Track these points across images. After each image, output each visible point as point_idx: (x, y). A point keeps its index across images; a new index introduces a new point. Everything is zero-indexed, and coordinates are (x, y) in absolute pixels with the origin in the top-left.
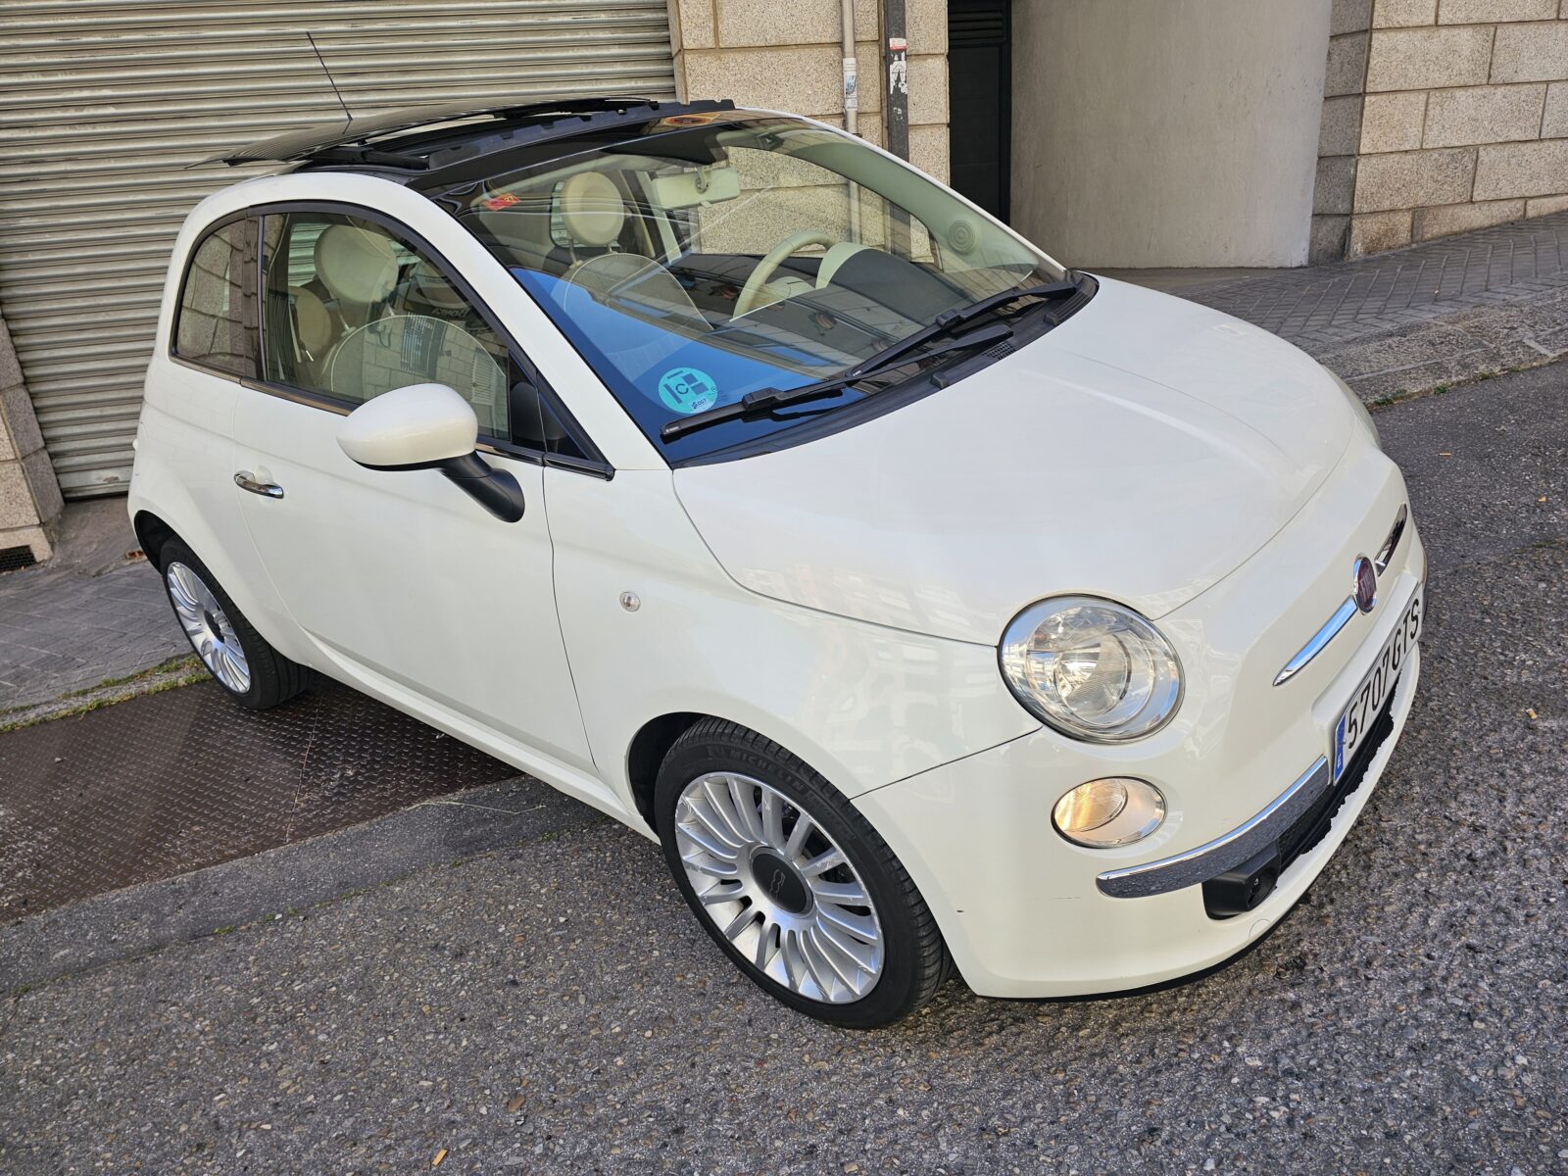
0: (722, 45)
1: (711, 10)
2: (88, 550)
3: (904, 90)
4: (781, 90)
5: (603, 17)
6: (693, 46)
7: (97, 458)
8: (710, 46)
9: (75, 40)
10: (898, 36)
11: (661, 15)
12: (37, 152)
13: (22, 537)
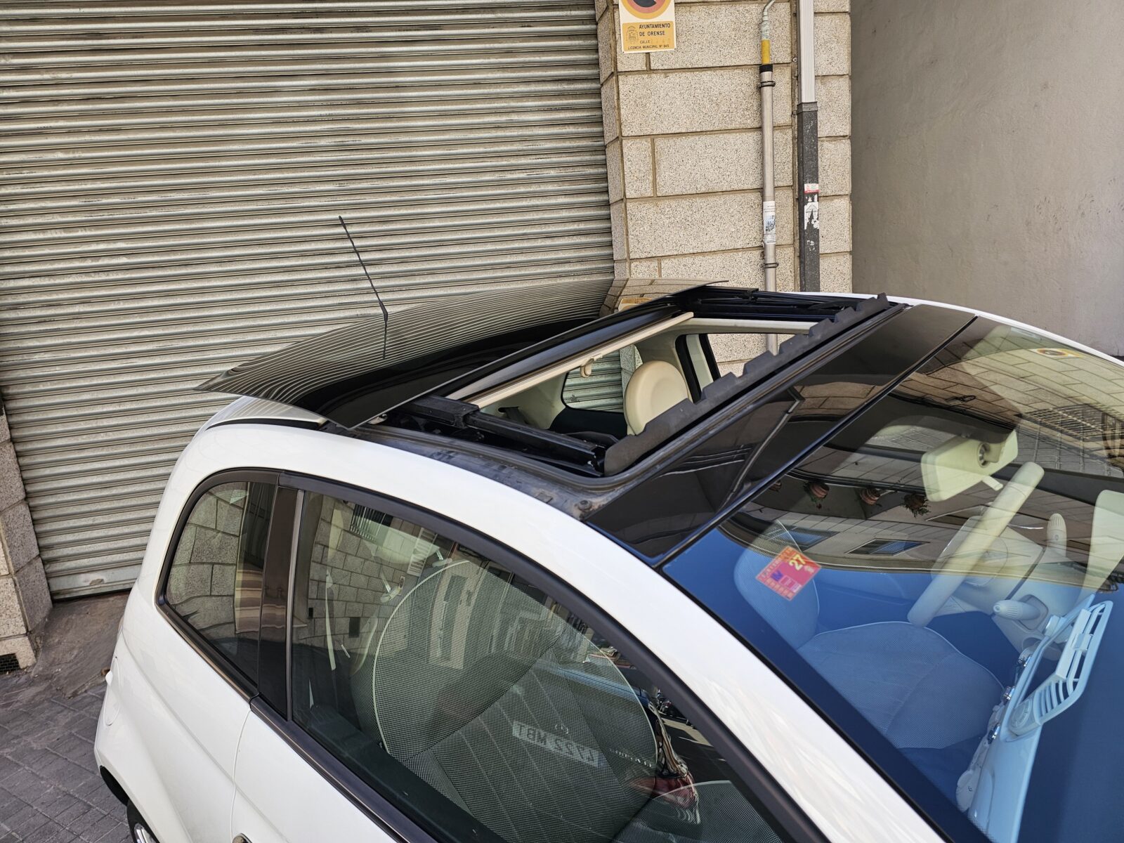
0: (659, 194)
1: (650, 165)
2: (69, 657)
3: (816, 226)
4: (708, 229)
5: (553, 173)
6: (635, 196)
7: (85, 562)
8: (649, 195)
9: (95, 201)
10: (812, 182)
11: (601, 170)
12: (54, 297)
13: (8, 646)
